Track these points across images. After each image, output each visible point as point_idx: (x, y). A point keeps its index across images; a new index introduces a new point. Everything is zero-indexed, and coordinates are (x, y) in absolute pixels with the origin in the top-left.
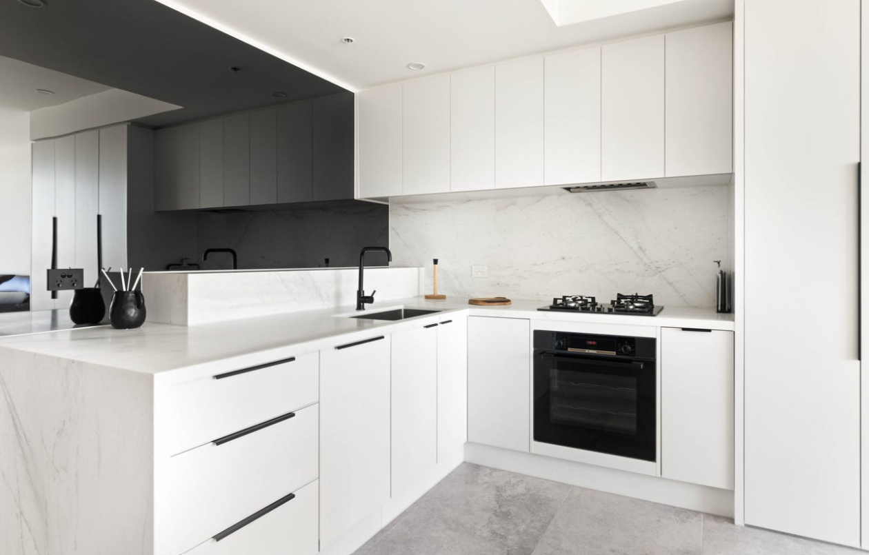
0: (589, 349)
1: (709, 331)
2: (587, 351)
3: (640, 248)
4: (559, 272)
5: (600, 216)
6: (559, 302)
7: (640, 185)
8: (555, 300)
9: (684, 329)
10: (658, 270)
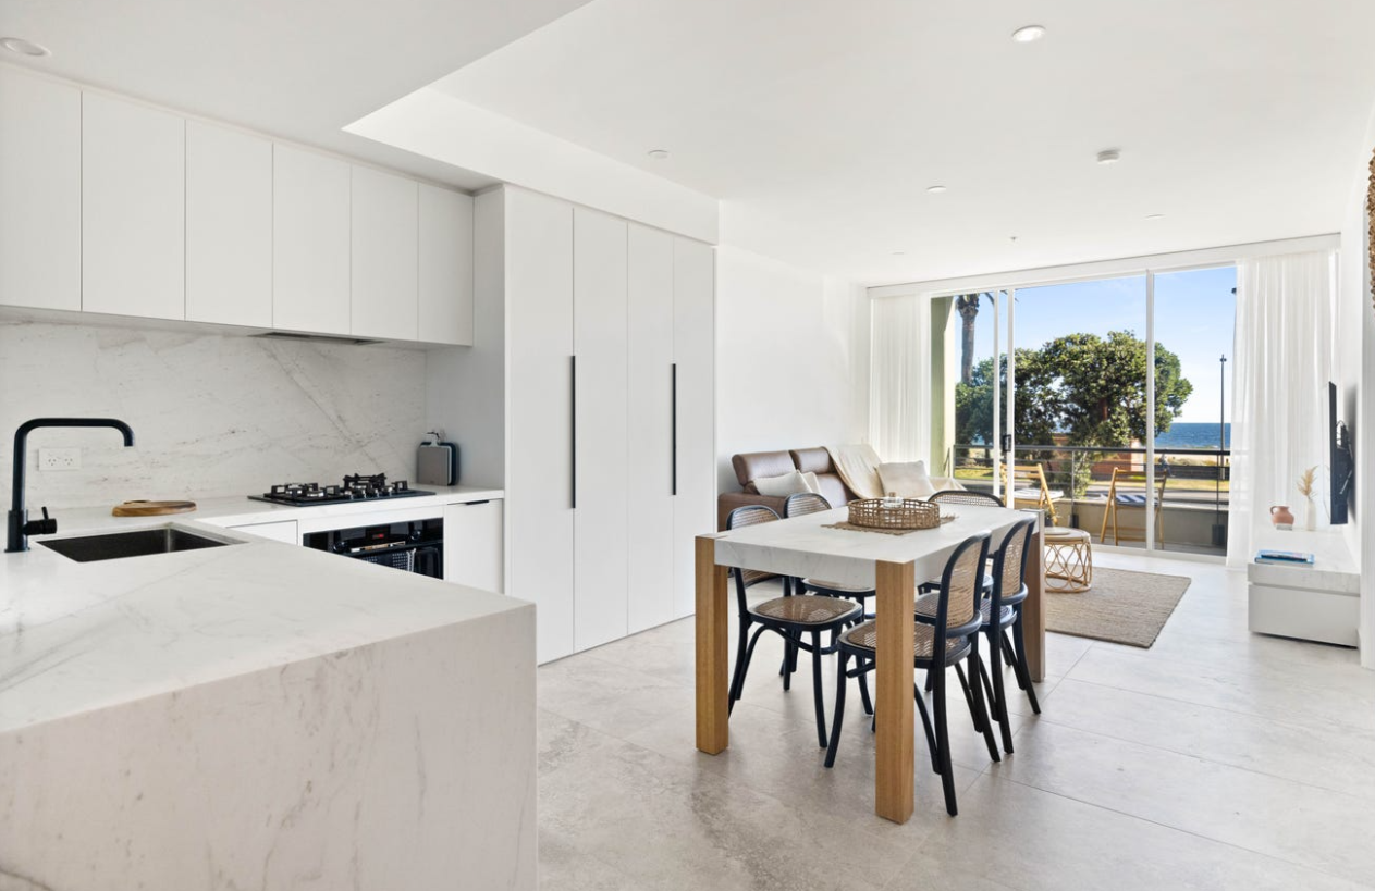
0: (376, 544)
1: (487, 501)
2: (374, 547)
3: (339, 417)
4: (226, 452)
5: (288, 373)
6: (280, 490)
7: (359, 341)
8: (274, 488)
9: (468, 503)
10: (360, 445)
